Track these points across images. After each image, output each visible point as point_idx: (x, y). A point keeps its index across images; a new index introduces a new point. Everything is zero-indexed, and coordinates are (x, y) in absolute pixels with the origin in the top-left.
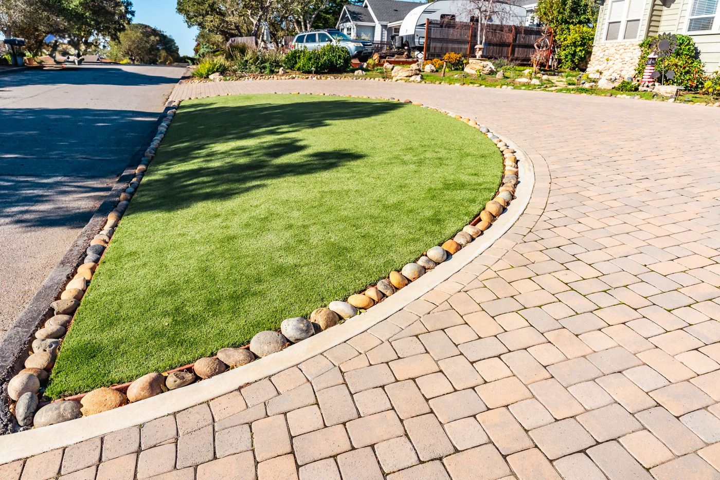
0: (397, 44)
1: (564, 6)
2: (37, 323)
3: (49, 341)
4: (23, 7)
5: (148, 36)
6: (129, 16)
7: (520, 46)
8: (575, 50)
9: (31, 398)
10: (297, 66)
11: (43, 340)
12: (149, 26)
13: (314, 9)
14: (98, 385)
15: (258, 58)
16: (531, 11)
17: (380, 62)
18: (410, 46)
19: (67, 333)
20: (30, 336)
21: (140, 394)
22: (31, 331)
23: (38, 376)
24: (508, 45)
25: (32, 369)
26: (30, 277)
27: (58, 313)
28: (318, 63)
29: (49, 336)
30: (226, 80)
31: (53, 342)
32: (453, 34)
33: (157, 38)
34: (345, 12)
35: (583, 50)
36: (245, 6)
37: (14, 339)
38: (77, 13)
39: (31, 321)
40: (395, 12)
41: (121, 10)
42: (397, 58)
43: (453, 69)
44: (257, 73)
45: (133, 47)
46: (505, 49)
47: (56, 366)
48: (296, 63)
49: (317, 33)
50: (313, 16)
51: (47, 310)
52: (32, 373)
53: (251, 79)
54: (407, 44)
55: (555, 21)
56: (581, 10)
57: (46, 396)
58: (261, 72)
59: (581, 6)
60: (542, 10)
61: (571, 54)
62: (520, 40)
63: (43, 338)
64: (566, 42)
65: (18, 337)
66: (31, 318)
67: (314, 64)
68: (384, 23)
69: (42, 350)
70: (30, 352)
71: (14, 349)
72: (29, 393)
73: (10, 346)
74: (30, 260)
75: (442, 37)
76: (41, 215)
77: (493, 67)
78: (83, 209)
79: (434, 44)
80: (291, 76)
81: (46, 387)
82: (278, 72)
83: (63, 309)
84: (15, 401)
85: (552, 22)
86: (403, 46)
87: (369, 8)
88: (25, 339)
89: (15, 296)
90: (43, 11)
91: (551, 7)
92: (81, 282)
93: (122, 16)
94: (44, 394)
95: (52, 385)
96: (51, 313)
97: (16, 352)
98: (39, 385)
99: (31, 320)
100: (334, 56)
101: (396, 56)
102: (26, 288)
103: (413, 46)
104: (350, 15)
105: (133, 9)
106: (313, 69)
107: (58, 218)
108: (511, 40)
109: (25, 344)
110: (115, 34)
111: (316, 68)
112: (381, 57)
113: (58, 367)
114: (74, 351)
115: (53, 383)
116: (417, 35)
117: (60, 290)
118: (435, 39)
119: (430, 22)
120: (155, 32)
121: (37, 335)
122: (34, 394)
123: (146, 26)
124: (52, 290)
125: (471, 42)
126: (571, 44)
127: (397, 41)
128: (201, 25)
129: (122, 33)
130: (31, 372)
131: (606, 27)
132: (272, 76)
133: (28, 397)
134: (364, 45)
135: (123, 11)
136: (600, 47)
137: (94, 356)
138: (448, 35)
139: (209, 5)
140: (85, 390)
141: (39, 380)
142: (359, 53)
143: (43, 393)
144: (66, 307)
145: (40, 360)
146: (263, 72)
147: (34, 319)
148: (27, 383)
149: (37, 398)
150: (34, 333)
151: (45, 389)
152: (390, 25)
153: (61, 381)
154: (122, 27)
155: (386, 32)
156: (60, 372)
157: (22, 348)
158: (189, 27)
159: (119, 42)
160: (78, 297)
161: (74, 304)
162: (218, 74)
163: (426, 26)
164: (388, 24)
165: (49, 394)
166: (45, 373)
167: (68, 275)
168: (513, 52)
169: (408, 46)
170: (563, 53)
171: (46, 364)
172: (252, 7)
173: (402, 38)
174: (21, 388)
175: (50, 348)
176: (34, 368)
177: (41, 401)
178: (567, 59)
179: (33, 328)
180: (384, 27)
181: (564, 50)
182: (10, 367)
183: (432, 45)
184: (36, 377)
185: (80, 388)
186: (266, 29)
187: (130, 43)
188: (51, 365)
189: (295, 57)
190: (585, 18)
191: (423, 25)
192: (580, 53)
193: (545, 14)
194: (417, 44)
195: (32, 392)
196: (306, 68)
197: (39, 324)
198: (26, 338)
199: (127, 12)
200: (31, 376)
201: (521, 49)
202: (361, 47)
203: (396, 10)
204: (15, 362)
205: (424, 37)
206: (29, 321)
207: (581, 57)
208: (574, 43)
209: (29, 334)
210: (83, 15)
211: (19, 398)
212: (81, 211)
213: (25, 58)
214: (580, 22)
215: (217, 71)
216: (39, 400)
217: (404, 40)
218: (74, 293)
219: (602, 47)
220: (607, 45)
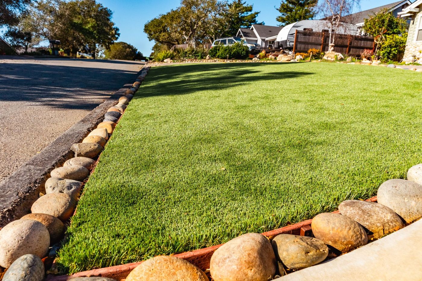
0: (275, 46)
1: (383, 23)
2: (54, 162)
3: (68, 181)
4: (61, 26)
5: (126, 48)
6: (117, 36)
7: (354, 47)
8: (391, 50)
9: (32, 266)
10: (218, 54)
11: (60, 179)
12: (126, 43)
13: (221, 32)
14: (150, 249)
15: (193, 51)
16: (359, 28)
17: (266, 55)
18: (283, 47)
19: (92, 174)
20: (44, 175)
21: (246, 275)
22: (46, 170)
23: (50, 227)
24: (346, 46)
25: (40, 215)
26: (51, 136)
27: (79, 155)
28: (231, 53)
29: (68, 176)
30: (174, 62)
31: (73, 183)
32: (312, 39)
33: (131, 50)
34: (240, 32)
35: (396, 49)
36: (182, 29)
37: (23, 176)
38: (89, 31)
39: (48, 161)
40: (270, 32)
41: (113, 33)
42: (276, 53)
43: (314, 58)
44: (193, 59)
45: (117, 54)
46: (344, 49)
47: (77, 213)
48: (217, 53)
49: (227, 39)
50: (221, 35)
51: (67, 152)
52: (40, 221)
53: (190, 61)
54: (282, 46)
55: (376, 33)
56: (394, 26)
57: (59, 264)
58: (195, 58)
59: (394, 23)
60: (368, 26)
61: (388, 53)
62: (354, 43)
63: (60, 177)
64: (384, 45)
65: (28, 174)
66: (48, 158)
67: (228, 53)
68: (263, 38)
69: (58, 191)
70: (41, 194)
71: (20, 188)
72: (29, 257)
73: (15, 184)
74: (52, 125)
75: (305, 41)
76: (64, 103)
77: (342, 56)
78: (96, 102)
79: (300, 45)
80: (214, 60)
81: (60, 247)
82: (206, 58)
83: (85, 151)
84: (5, 268)
85: (374, 33)
86: (279, 47)
87: (255, 30)
88: (36, 177)
89: (35, 148)
90: (71, 29)
91: (374, 24)
92: (103, 131)
93: (113, 36)
94: (56, 259)
95: (70, 245)
96: (71, 154)
97: (21, 191)
98: (48, 242)
99: (47, 159)
100: (240, 50)
101: (276, 52)
102: (46, 143)
103: (285, 47)
104: (243, 34)
105: (119, 32)
106: (227, 56)
107: (77, 105)
108: (348, 44)
109: (35, 182)
110: (109, 46)
111: (230, 55)
112: (267, 52)
113: (80, 215)
114: (103, 193)
115: (72, 241)
116: (289, 41)
117: (81, 138)
118: (301, 43)
119: (298, 32)
120: (129, 46)
121: (53, 173)
122: (37, 259)
123: (125, 43)
124: (72, 138)
125: (323, 45)
126: (387, 46)
127: (275, 44)
128: (157, 39)
129: (112, 45)
130: (36, 219)
131: (416, 33)
132: (202, 60)
133: (26, 265)
134: (256, 46)
135: (114, 33)
136: (412, 45)
137: (134, 203)
138: (309, 40)
139: (163, 27)
140: (129, 257)
141: (50, 232)
142: (253, 50)
143: (55, 257)
144: (88, 149)
145: (54, 204)
146: (197, 58)
147: (50, 158)
148: (28, 237)
149: (43, 267)
150: (49, 172)
151: (58, 250)
152: (267, 39)
153: (86, 239)
154: (112, 42)
155: (264, 43)
156: (83, 222)
157: (30, 187)
158: (150, 40)
159: (110, 50)
160: (102, 143)
161: (98, 147)
162: (169, 59)
163: (295, 35)
164: (266, 39)
165: (64, 261)
166: (60, 223)
167: (89, 128)
168: (349, 51)
169: (282, 47)
170: (382, 52)
171: (61, 210)
172: (185, 30)
173: (279, 42)
174: (16, 245)
175: (69, 189)
176: (44, 214)
177: (48, 272)
178: (384, 56)
179: (49, 166)
180: (263, 40)
181: (382, 50)
182: (9, 211)
183: (299, 46)
184: (44, 228)
185: (119, 252)
186: (194, 41)
187: (115, 51)
188: (70, 212)
189: (216, 50)
190: (397, 30)
191: (292, 34)
192: (394, 52)
193: (370, 28)
194: (288, 46)
195: (35, 254)
196: (223, 56)
197: (56, 163)
198: (38, 176)
199: (116, 34)
200: (37, 224)
201: (354, 49)
202: (254, 46)
203: (270, 31)
204: (18, 204)
205: (294, 42)
206: (45, 160)
207: (394, 54)
208: (390, 45)
209: (43, 173)
210: (92, 32)
211: (11, 263)
212: (95, 103)
213: (59, 52)
214: (394, 33)
215: (169, 57)
216: (46, 271)
217: (280, 44)
218: (97, 139)
219: (414, 45)
220: (417, 44)
